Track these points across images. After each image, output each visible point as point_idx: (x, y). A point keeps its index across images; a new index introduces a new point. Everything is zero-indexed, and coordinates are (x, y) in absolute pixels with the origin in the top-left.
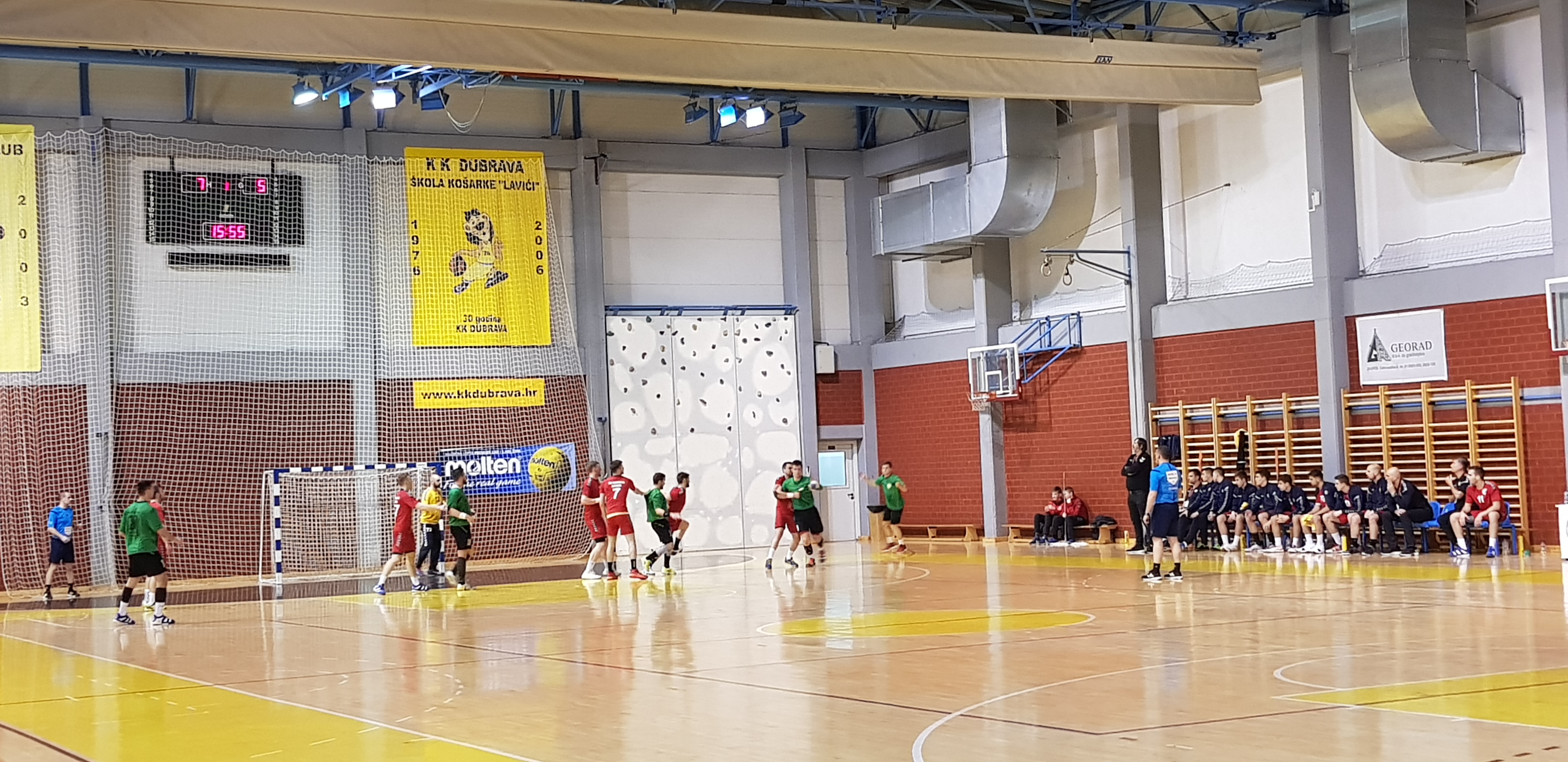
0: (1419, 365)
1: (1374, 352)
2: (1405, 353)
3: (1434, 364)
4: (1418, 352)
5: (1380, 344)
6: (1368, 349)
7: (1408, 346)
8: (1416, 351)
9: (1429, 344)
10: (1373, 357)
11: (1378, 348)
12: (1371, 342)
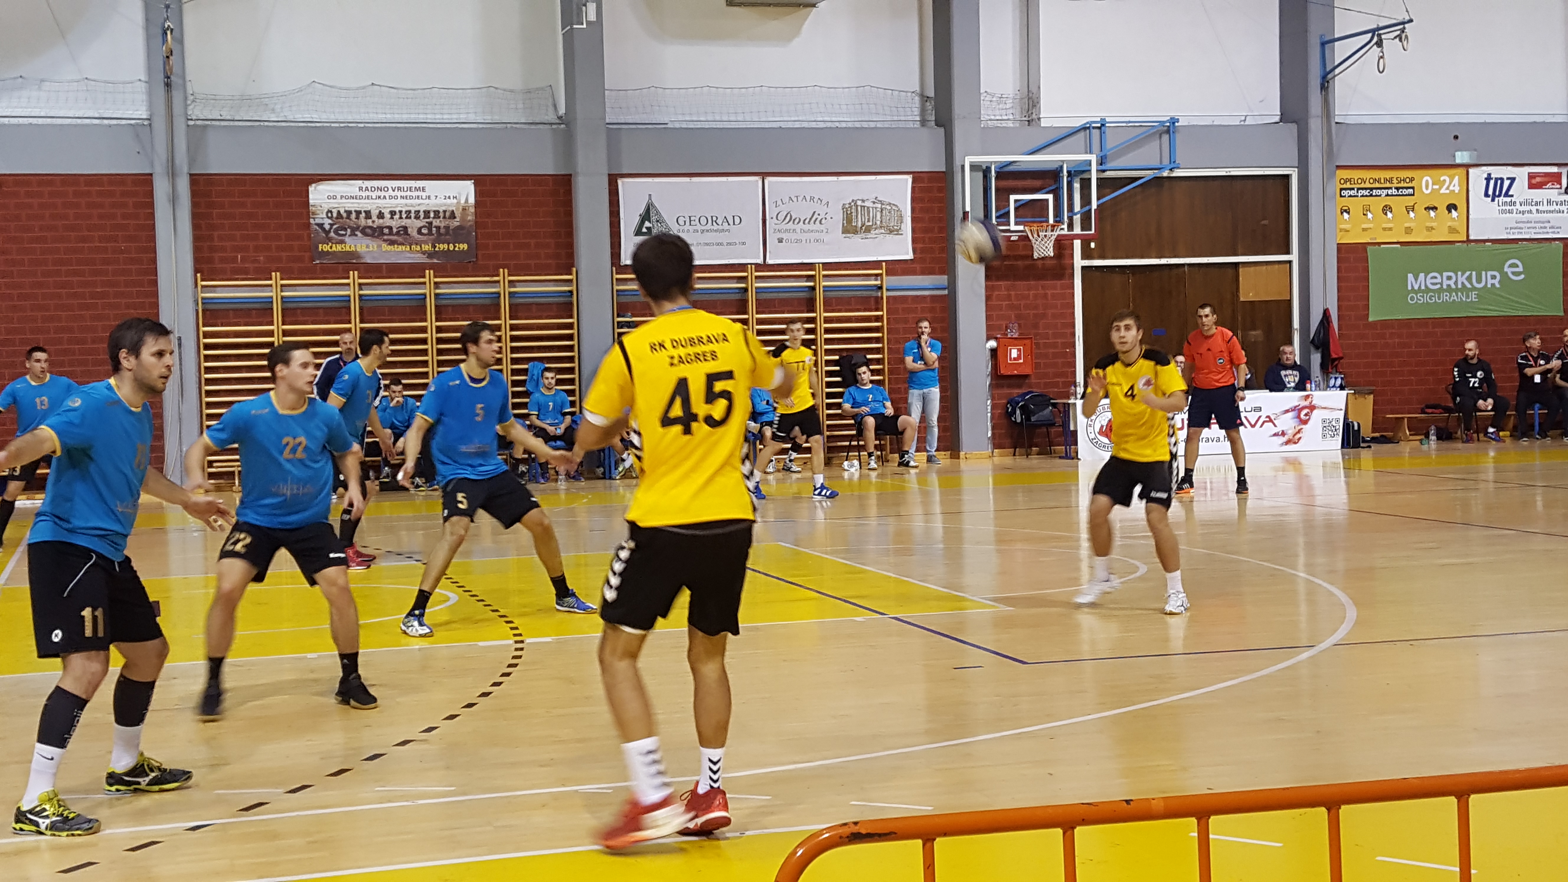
0: (721, 244)
1: (647, 224)
2: (699, 227)
3: (744, 243)
4: (720, 227)
5: (658, 213)
6: (637, 220)
7: (703, 221)
8: (715, 227)
9: (737, 220)
10: (644, 230)
11: (654, 218)
12: (642, 209)
